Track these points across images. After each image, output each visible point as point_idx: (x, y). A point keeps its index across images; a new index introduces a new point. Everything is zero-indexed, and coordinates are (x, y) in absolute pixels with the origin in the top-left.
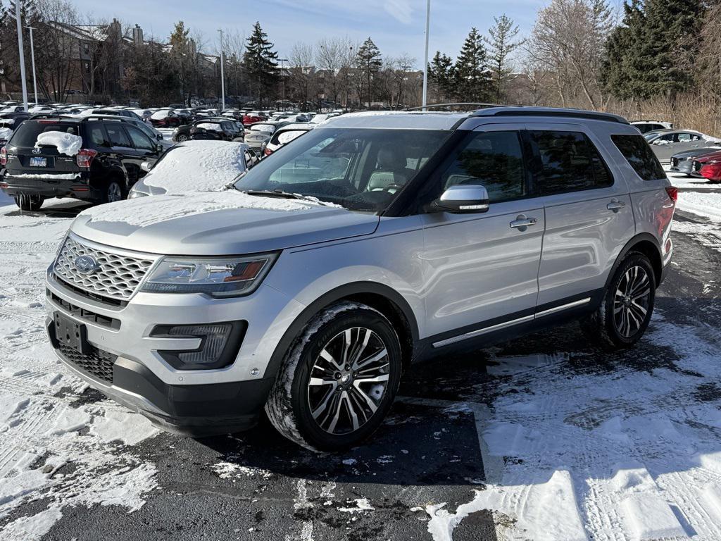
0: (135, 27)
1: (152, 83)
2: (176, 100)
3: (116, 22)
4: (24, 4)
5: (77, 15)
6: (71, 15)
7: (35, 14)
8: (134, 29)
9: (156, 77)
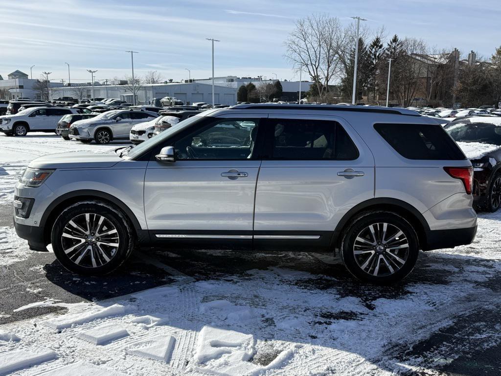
0: (471, 52)
1: (471, 91)
2: (487, 103)
3: (456, 51)
4: (396, 44)
5: (426, 48)
6: (422, 48)
7: (401, 51)
8: (469, 54)
9: (474, 88)
